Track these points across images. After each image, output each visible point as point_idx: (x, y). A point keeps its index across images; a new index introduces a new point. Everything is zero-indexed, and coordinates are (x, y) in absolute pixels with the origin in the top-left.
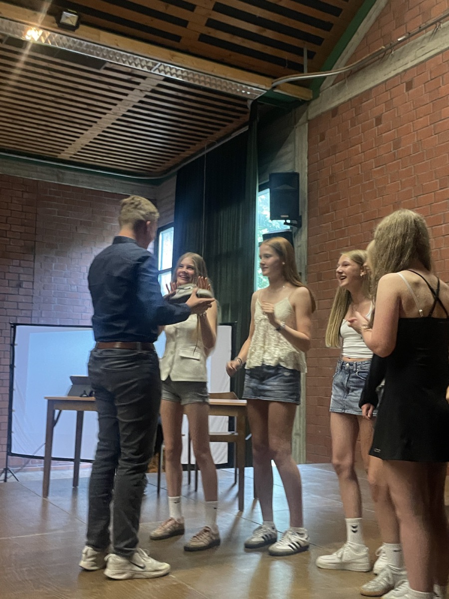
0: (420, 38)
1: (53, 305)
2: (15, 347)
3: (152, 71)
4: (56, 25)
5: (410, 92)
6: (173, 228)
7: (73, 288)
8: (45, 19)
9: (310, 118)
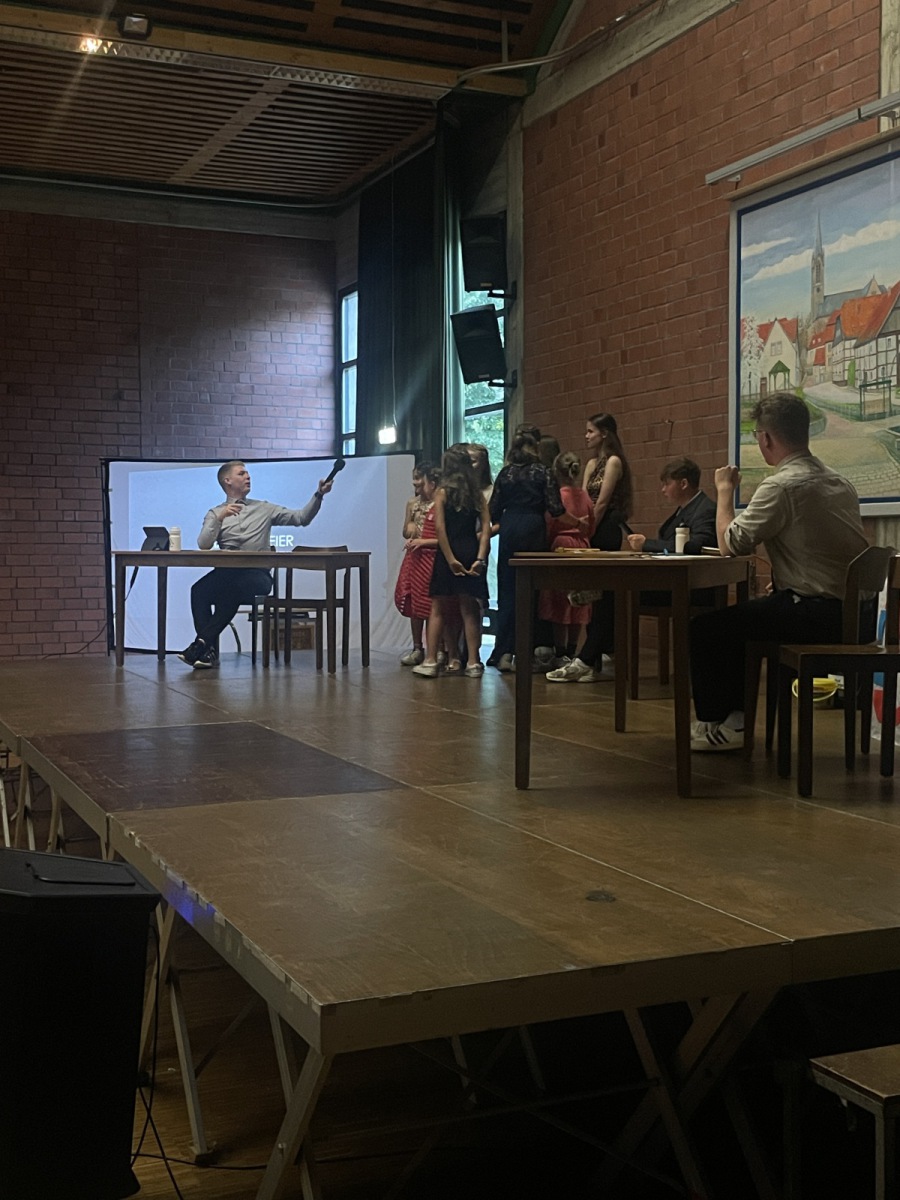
0: (646, 17)
1: (173, 426)
2: (110, 493)
3: (271, 76)
4: (118, 34)
5: (637, 98)
6: (356, 294)
7: (203, 397)
8: (105, 27)
9: (525, 124)
